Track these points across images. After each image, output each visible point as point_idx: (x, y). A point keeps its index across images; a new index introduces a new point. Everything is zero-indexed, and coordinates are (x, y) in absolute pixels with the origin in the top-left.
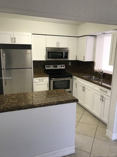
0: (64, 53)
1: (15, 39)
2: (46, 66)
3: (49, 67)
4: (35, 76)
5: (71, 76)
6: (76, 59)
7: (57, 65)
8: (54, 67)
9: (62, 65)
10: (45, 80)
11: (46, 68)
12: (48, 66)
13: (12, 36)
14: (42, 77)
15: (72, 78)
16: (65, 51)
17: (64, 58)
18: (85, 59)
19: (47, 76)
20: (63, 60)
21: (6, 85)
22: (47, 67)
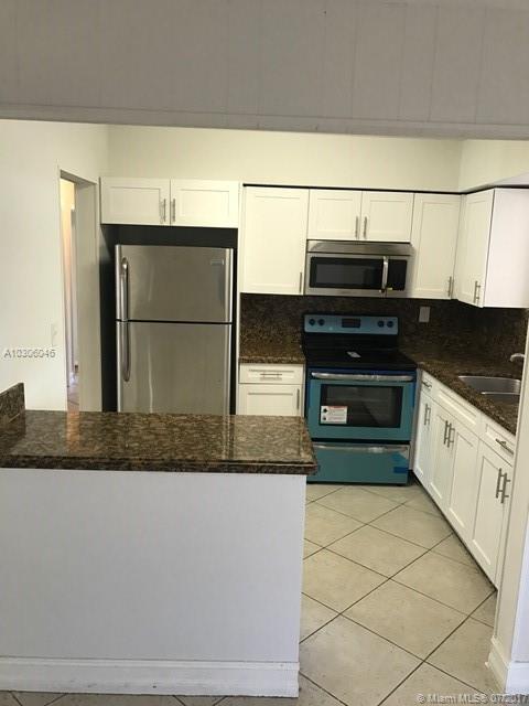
0: (386, 263)
1: (173, 205)
2: (307, 318)
3: (321, 323)
4: (246, 357)
5: (411, 369)
6: (450, 293)
7: (361, 318)
8: (345, 324)
9: (382, 319)
10: (285, 377)
11: (308, 328)
12: (317, 318)
13: (165, 196)
14: (276, 362)
15: (414, 381)
16: (392, 258)
17: (383, 287)
18: (482, 297)
19: (295, 359)
20: (383, 295)
22: (312, 322)
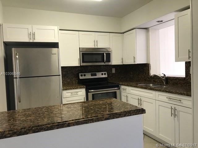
0: (105, 54)
1: (34, 34)
2: (80, 74)
3: (85, 75)
4: (65, 88)
5: (118, 87)
6: (122, 62)
7: (96, 73)
8: (92, 75)
9: (102, 73)
10: (80, 93)
11: (81, 78)
12: (83, 74)
13: (30, 31)
14: (76, 89)
15: (119, 89)
16: (106, 52)
17: (105, 62)
18: (136, 61)
19: (82, 87)
20: (105, 64)
21: (20, 102)
22: (82, 76)
